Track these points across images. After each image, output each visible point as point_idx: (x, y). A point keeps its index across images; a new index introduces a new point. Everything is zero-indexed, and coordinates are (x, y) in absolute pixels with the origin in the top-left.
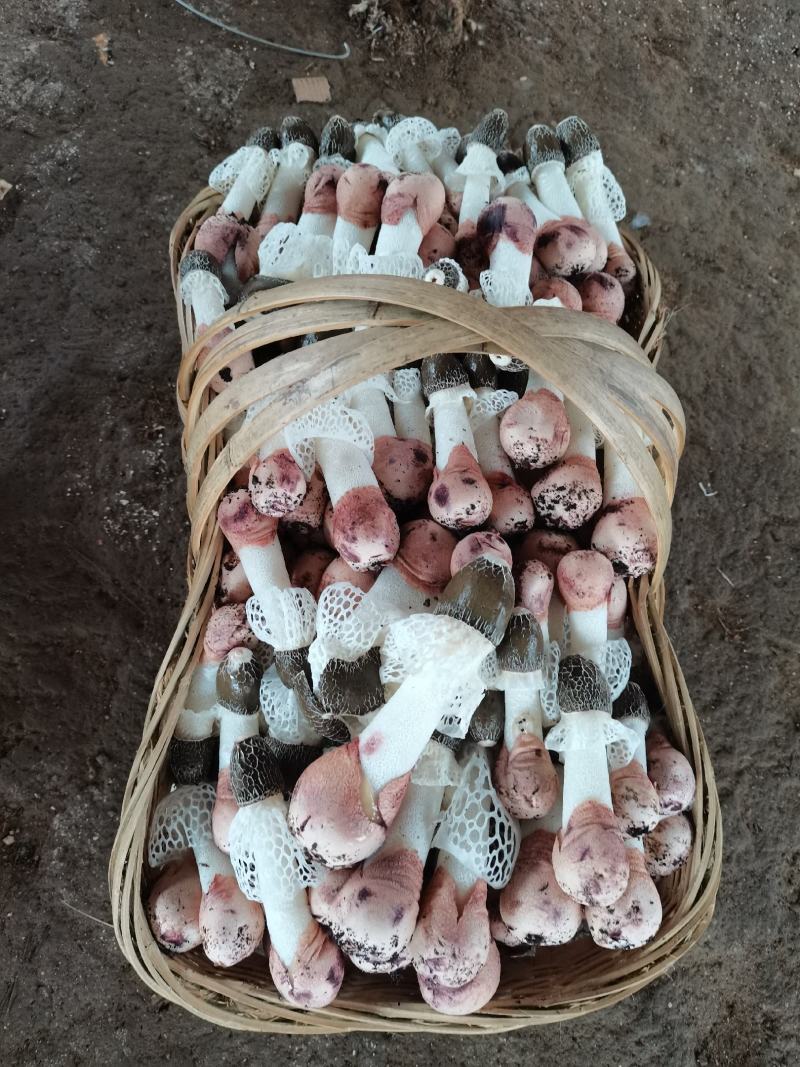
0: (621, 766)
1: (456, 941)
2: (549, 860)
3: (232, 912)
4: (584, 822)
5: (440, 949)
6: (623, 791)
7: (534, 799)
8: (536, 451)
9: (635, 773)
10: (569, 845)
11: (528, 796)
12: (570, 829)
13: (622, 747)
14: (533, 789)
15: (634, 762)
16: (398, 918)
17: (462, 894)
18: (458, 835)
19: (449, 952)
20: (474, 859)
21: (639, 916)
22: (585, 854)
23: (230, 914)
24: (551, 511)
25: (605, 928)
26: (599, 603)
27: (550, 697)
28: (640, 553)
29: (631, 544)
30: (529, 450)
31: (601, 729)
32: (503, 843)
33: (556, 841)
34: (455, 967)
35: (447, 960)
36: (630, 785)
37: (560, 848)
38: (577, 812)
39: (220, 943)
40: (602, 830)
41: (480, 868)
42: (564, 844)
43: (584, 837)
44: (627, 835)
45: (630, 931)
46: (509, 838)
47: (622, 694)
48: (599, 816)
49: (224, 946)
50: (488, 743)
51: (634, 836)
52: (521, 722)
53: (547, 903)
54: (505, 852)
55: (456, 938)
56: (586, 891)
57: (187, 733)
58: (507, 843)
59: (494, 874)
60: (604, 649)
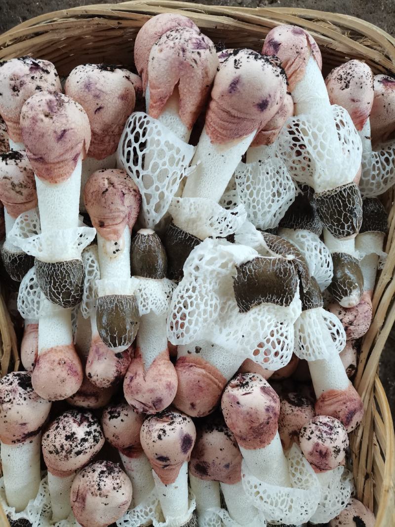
0: (27, 213)
1: (181, 63)
2: (94, 134)
3: (353, 100)
4: (61, 164)
5: (196, 57)
6: (25, 191)
7: (107, 186)
8: (102, 483)
9: (14, 207)
10: (77, 145)
11: (111, 188)
12: (75, 159)
13: (26, 229)
14: (107, 193)
15: (15, 216)
16: (235, 84)
17: (173, 105)
18: (175, 156)
19: (188, 54)
20: (162, 135)
21: (13, 82)
22: (62, 136)
23: (356, 99)
24: (88, 430)
25: (44, 75)
26: (45, 354)
27: (90, 273)
28: (7, 399)
29: (15, 408)
30: (108, 483)
31: (44, 247)
32: (135, 149)
33: (87, 149)
34: (182, 41)
35: (190, 47)
36: (19, 196)
37: (84, 144)
38: (69, 174)
39: (364, 76)
40: (45, 157)
41: (156, 127)
42: (81, 146)
43: (62, 151)
44: (23, 153)
45: (21, 70)
46: (129, 153)
47: (26, 272)
48: (47, 169)
49: (361, 74)
50: (145, 232)
51: (16, 153)
52: (117, 250)
53: (97, 97)
54: (133, 141)
55: (181, 66)
56: (61, 104)
57: (377, 237)
58: (131, 149)
59: (143, 122)
60: (42, 312)
